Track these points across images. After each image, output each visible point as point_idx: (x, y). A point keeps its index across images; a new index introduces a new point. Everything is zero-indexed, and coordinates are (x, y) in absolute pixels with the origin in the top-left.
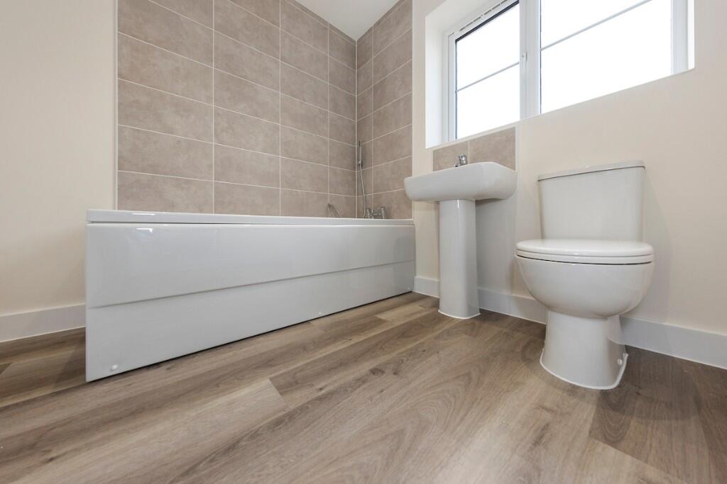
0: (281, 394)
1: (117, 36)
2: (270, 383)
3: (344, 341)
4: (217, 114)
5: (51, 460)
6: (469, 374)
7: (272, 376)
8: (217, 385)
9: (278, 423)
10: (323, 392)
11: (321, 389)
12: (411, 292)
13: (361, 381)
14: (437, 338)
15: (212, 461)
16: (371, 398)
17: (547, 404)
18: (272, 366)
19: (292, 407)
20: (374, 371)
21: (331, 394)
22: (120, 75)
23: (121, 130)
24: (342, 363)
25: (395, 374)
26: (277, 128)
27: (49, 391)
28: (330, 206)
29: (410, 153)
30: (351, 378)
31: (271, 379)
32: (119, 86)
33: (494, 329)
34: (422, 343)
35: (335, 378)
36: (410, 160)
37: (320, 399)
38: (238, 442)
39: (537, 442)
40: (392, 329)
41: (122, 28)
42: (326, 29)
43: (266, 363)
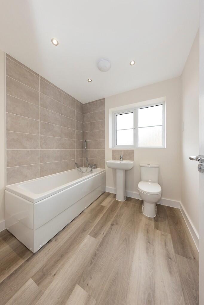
0: (95, 238)
1: (6, 114)
2: (90, 236)
3: (99, 217)
4: (41, 138)
5: (55, 275)
6: (131, 220)
7: (89, 233)
8: (76, 241)
9: (100, 246)
10: (104, 234)
11: (103, 234)
12: (105, 192)
13: (111, 228)
14: (120, 210)
15: (94, 259)
16: (115, 232)
17: (147, 224)
18: (86, 231)
19: (101, 241)
20: (112, 225)
21: (107, 234)
22: (7, 130)
23: (8, 151)
24: (103, 225)
25: (117, 224)
26: (60, 139)
27: (23, 261)
28: (76, 163)
29: (104, 148)
30: (108, 229)
31: (89, 235)
32: (7, 134)
33: (131, 204)
34: (118, 213)
35: (104, 229)
36: (104, 151)
37: (105, 236)
38: (96, 253)
39: (147, 233)
40: (108, 209)
41: (8, 111)
42: (74, 101)
43: (83, 230)
